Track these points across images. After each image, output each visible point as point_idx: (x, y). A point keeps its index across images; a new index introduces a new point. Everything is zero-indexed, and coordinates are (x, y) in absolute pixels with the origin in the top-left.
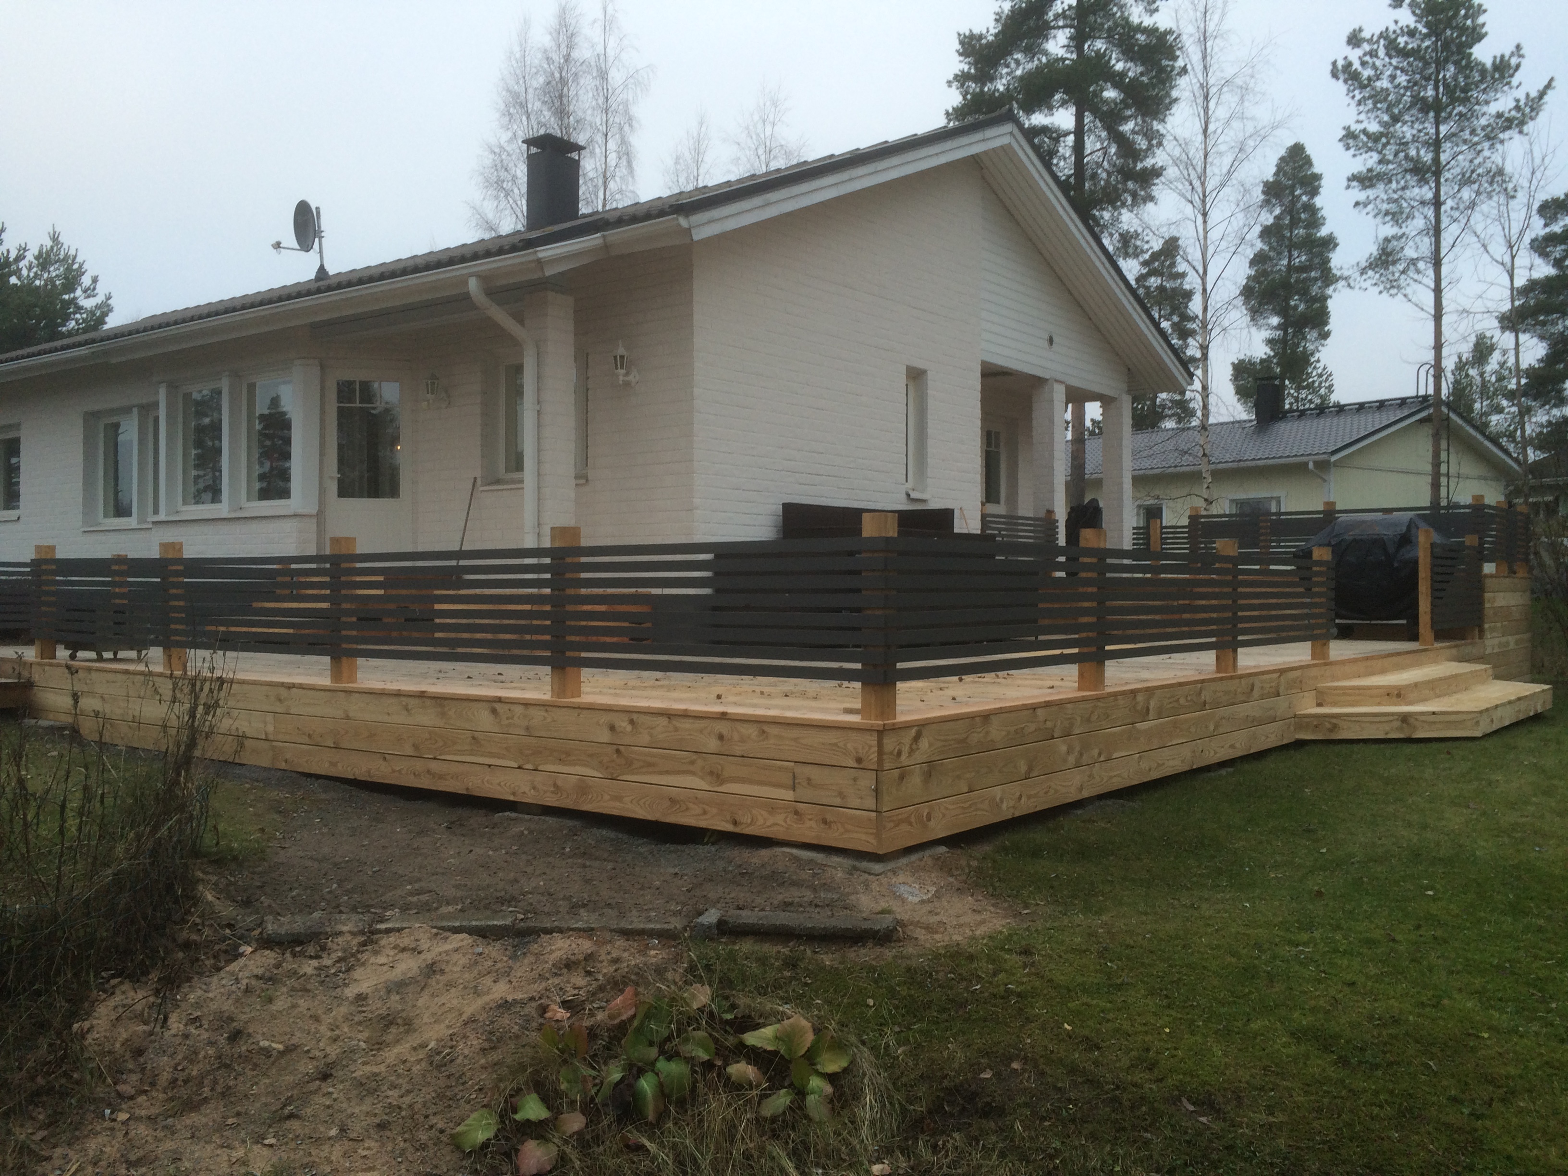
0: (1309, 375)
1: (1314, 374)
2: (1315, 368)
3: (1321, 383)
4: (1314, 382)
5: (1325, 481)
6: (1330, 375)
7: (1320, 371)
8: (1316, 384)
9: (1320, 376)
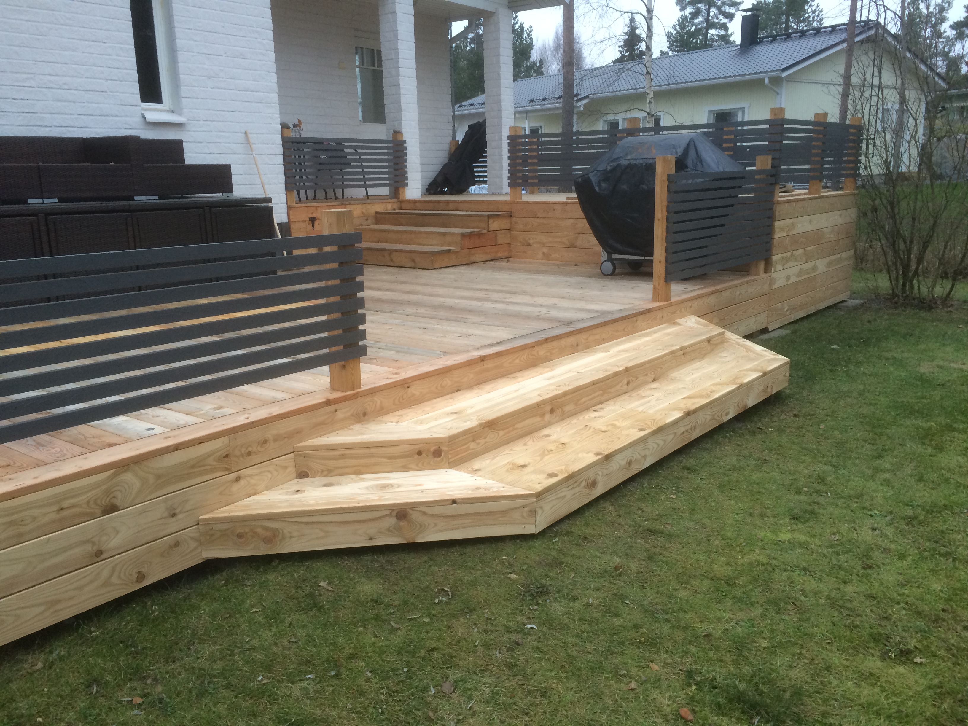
0: (805, 11)
1: (810, 10)
2: (811, 6)
3: (814, 18)
4: (809, 17)
5: (778, 93)
6: (821, 11)
7: (814, 8)
8: (811, 19)
9: (814, 12)
